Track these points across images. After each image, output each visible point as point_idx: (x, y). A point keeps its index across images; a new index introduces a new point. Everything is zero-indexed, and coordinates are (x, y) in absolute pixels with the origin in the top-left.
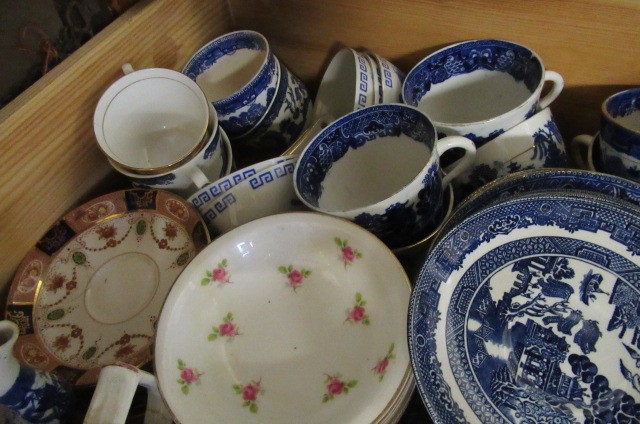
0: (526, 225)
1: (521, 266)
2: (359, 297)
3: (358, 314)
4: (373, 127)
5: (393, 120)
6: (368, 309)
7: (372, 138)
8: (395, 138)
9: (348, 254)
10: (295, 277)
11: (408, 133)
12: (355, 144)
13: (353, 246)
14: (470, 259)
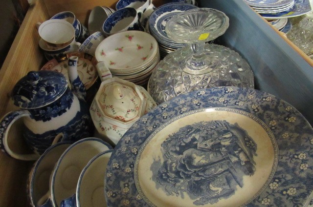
0: (162, 13)
1: (166, 20)
2: (138, 45)
3: (140, 48)
4: (116, 19)
5: (121, 14)
6: (141, 46)
7: (117, 22)
8: (123, 20)
9: (130, 38)
10: (120, 50)
11: (125, 17)
12: (113, 25)
13: (130, 35)
14: (156, 22)
